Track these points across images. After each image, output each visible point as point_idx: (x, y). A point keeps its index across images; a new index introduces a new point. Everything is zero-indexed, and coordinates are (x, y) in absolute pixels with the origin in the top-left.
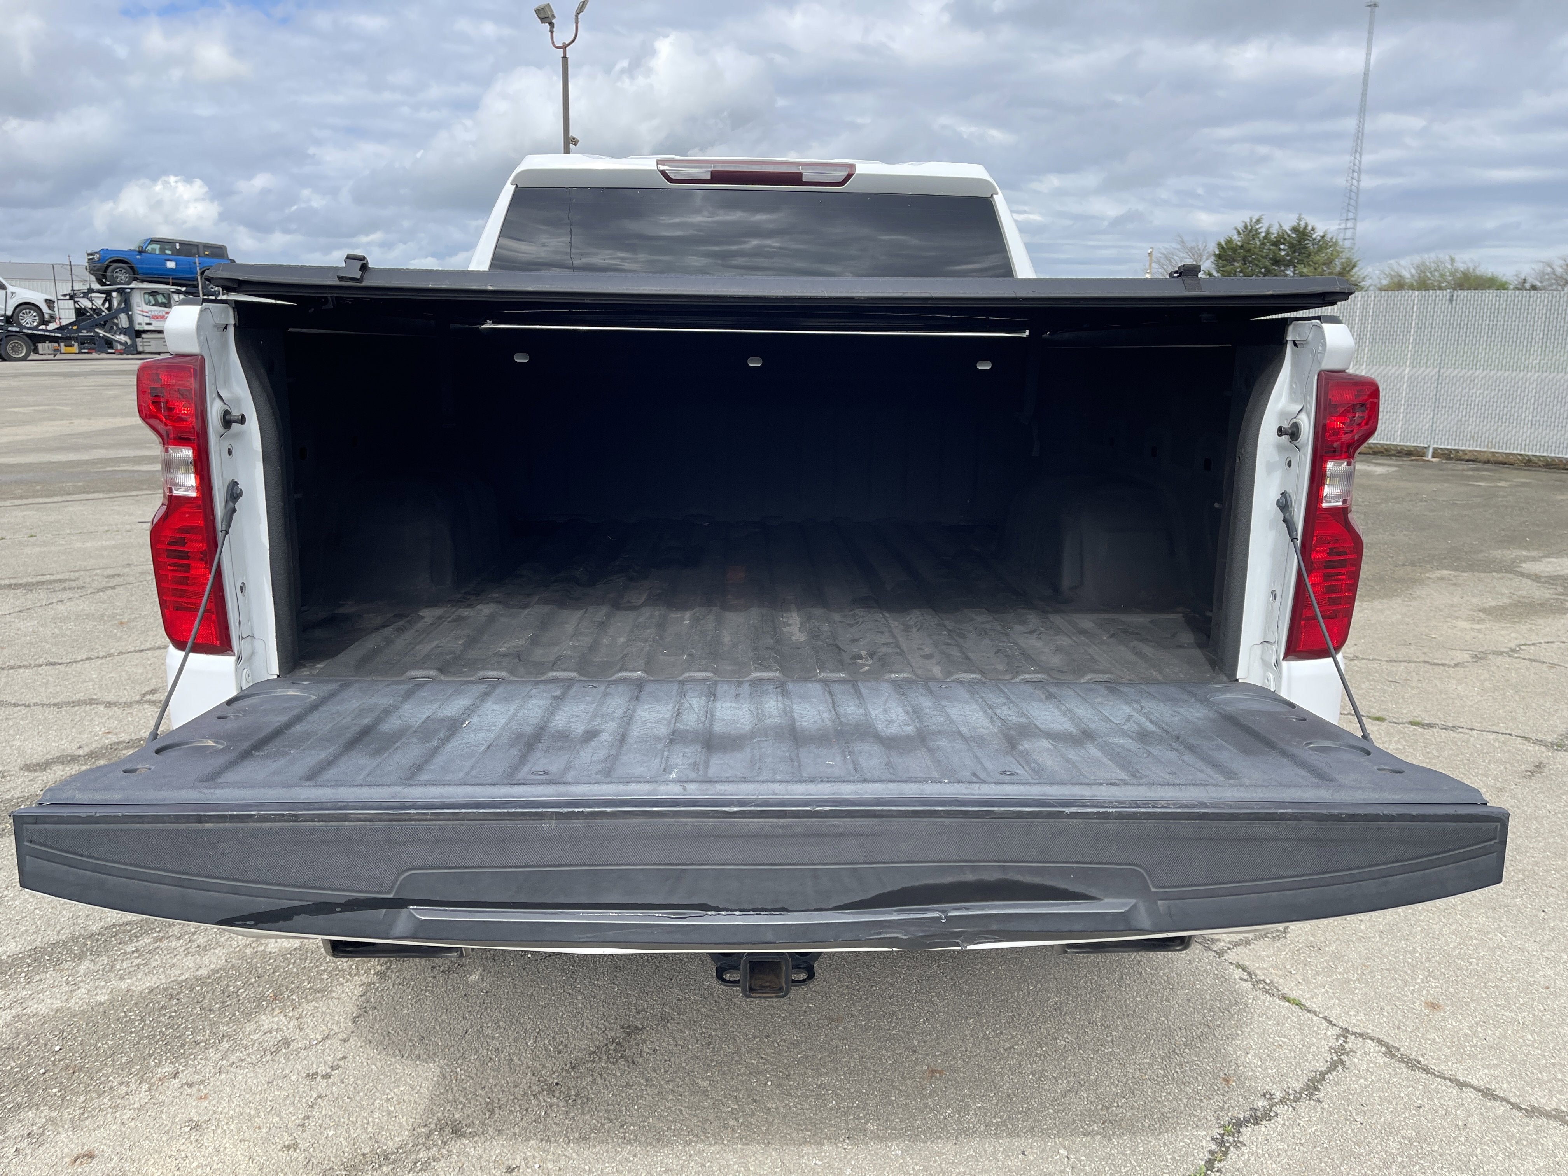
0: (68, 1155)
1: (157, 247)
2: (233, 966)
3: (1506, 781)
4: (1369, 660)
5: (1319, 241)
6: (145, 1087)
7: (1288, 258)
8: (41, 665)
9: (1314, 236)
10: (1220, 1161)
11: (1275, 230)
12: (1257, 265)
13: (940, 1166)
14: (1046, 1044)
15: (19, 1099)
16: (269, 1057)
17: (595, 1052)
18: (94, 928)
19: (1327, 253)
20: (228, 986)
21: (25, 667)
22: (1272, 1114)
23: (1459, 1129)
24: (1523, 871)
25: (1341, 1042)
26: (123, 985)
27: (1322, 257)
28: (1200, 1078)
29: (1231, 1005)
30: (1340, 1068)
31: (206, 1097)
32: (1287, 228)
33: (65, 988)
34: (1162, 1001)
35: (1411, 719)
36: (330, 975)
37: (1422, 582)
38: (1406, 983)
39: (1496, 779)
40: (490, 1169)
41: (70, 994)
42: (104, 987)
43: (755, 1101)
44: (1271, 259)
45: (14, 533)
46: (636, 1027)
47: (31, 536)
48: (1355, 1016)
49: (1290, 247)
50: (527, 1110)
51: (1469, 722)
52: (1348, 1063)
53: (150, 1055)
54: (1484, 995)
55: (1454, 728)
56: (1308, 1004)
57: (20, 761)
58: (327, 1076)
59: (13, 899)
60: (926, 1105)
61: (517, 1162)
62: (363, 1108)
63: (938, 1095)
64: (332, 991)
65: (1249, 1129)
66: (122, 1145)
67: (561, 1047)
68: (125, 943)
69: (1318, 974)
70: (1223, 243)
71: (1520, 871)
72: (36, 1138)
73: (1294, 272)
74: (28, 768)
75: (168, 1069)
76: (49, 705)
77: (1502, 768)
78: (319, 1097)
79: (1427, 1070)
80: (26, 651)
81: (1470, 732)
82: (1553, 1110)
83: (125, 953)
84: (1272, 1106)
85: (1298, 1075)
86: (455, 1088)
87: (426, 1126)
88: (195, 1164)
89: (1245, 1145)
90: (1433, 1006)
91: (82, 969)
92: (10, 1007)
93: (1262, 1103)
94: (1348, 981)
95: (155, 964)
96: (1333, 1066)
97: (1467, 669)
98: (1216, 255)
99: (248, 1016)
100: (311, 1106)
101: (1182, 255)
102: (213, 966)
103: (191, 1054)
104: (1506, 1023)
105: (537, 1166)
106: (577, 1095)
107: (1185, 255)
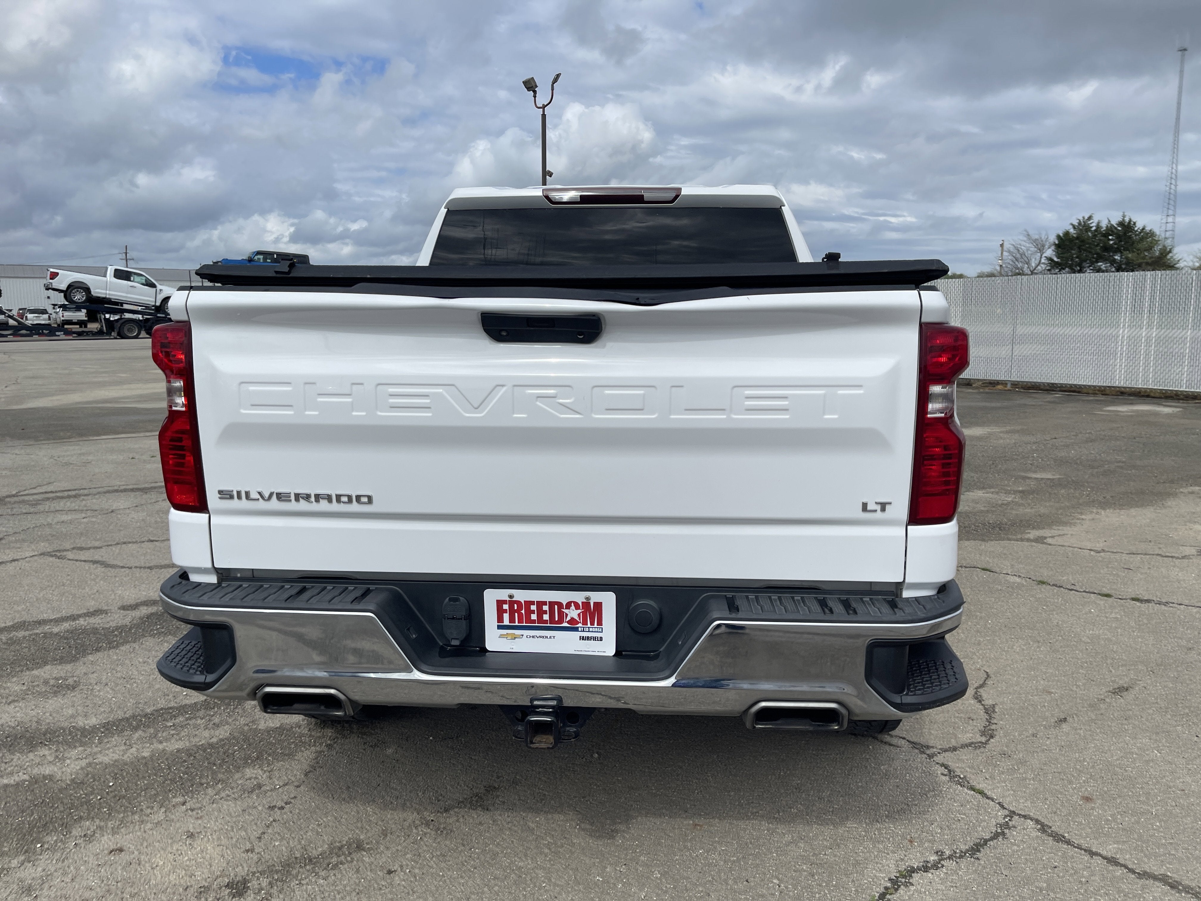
0: (107, 849)
1: (261, 257)
2: (234, 738)
3: (1196, 642)
4: (1113, 552)
5: (1140, 233)
6: (163, 810)
7: (1116, 246)
8: (143, 542)
9: (1136, 229)
10: (891, 894)
11: (1104, 225)
12: (1090, 252)
13: (686, 886)
14: (783, 811)
15: (82, 814)
16: (246, 795)
17: (462, 802)
18: (148, 711)
19: (1147, 242)
20: (228, 749)
21: (134, 543)
22: (940, 866)
23: (1082, 884)
24: (1189, 707)
25: (1007, 820)
26: (161, 747)
27: (1145, 244)
28: (891, 839)
29: (929, 791)
30: (1000, 839)
31: (201, 817)
32: (1114, 222)
33: (123, 748)
34: (877, 786)
35: (1133, 596)
36: (296, 745)
37: (1175, 495)
38: (1070, 782)
39: (1189, 641)
40: (376, 871)
41: (125, 752)
42: (148, 747)
43: (565, 838)
44: (1102, 247)
45: (142, 455)
46: (495, 788)
47: (153, 457)
48: (1023, 803)
49: (1117, 238)
50: (409, 836)
51: (1180, 599)
52: (1008, 835)
53: (170, 791)
54: (1130, 793)
55: (1166, 604)
56: (989, 793)
57: (120, 604)
58: (282, 808)
59: (99, 691)
60: (685, 847)
61: (395, 868)
62: (301, 829)
63: (695, 841)
64: (295, 755)
65: (919, 875)
66: (142, 845)
67: (440, 798)
68: (167, 721)
69: (1003, 773)
70: (1061, 235)
71: (1187, 707)
72: (88, 838)
73: (1121, 257)
74: (124, 608)
75: (180, 799)
76: (145, 568)
77: (1196, 633)
78: (274, 821)
79: (1068, 842)
80: (136, 532)
81: (1179, 607)
82: (1161, 875)
83: (166, 727)
84: (940, 860)
85: (967, 841)
86: (364, 820)
87: (340, 842)
88: (186, 858)
89: (913, 885)
90: (1087, 799)
91: (136, 735)
92: (85, 758)
93: (933, 858)
94: (1025, 779)
95: (184, 734)
96: (995, 836)
97: (1191, 561)
98: (1055, 245)
99: (238, 769)
100: (268, 827)
101: (1028, 245)
102: (221, 737)
103: (196, 791)
104: (1142, 813)
105: (408, 871)
106: (444, 828)
107: (1031, 245)
